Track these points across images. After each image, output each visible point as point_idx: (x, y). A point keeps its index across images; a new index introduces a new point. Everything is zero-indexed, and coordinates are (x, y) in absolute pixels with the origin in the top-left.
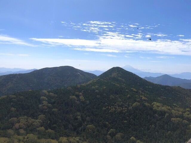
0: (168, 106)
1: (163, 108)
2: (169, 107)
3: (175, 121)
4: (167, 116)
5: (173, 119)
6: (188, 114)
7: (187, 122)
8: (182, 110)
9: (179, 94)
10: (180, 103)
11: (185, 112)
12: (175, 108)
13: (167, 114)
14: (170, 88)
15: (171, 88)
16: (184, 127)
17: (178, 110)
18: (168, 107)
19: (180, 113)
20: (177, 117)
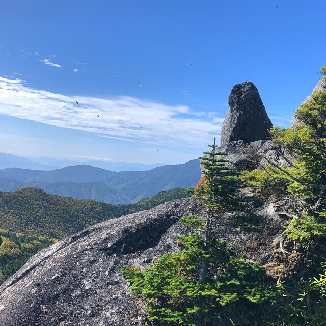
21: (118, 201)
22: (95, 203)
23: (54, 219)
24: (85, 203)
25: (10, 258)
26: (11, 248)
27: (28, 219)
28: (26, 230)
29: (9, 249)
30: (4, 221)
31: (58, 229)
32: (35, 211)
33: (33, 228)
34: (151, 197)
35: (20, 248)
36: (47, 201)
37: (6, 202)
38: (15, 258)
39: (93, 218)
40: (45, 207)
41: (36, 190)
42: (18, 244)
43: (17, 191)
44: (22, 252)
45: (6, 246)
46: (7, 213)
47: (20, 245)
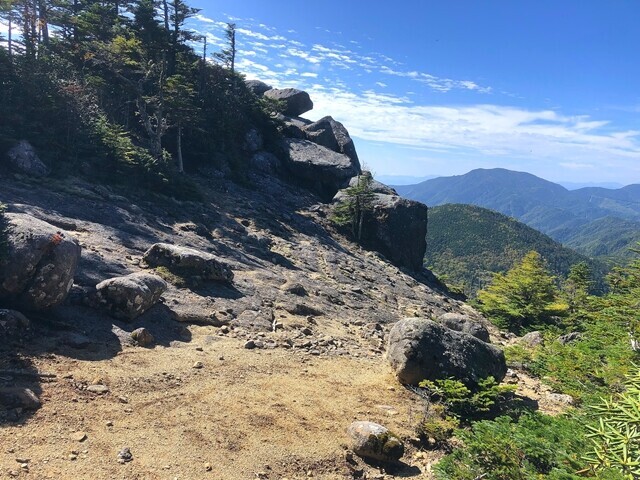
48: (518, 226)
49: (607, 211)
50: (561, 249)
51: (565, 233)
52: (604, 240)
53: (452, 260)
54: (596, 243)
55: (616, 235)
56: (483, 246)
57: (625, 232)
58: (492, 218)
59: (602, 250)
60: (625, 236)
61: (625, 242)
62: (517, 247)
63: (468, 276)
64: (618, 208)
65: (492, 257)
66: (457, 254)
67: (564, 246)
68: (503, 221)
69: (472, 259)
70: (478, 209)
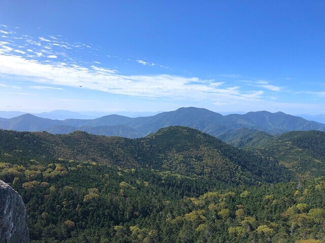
0: (20, 164)
1: (10, 170)
2: (22, 166)
3: (28, 186)
4: (17, 182)
5: (25, 184)
6: (50, 172)
7: (47, 183)
8: (41, 167)
9: (44, 142)
10: (44, 157)
11: (45, 170)
12: (32, 167)
13: (16, 179)
14: (31, 135)
15: (33, 135)
16: (41, 192)
17: (36, 168)
18: (19, 166)
19: (39, 172)
20: (32, 180)
21: (136, 135)
22: (120, 138)
23: (94, 149)
24: (113, 139)
25: (61, 177)
26: (62, 171)
27: (78, 151)
28: (77, 157)
29: (60, 172)
30: (63, 153)
31: (97, 156)
32: (82, 145)
33: (81, 156)
34: (155, 132)
35: (68, 170)
36: (89, 139)
37: (63, 141)
38: (64, 177)
39: (119, 147)
40: (88, 142)
41: (82, 132)
42: (66, 167)
43: (70, 134)
44: (69, 172)
45: (58, 170)
46: (64, 147)
47: (67, 169)
48: (205, 135)
49: (241, 125)
50: (226, 145)
51: (224, 136)
52: (242, 138)
53: (176, 155)
54: (238, 140)
55: (247, 136)
56: (190, 146)
57: (250, 134)
58: (193, 132)
59: (241, 144)
60: (251, 136)
61: (251, 139)
62: (206, 146)
63: (184, 162)
64: (245, 123)
65: (195, 152)
66: (178, 151)
67: (227, 144)
68: (198, 133)
69: (186, 153)
70: (186, 128)
